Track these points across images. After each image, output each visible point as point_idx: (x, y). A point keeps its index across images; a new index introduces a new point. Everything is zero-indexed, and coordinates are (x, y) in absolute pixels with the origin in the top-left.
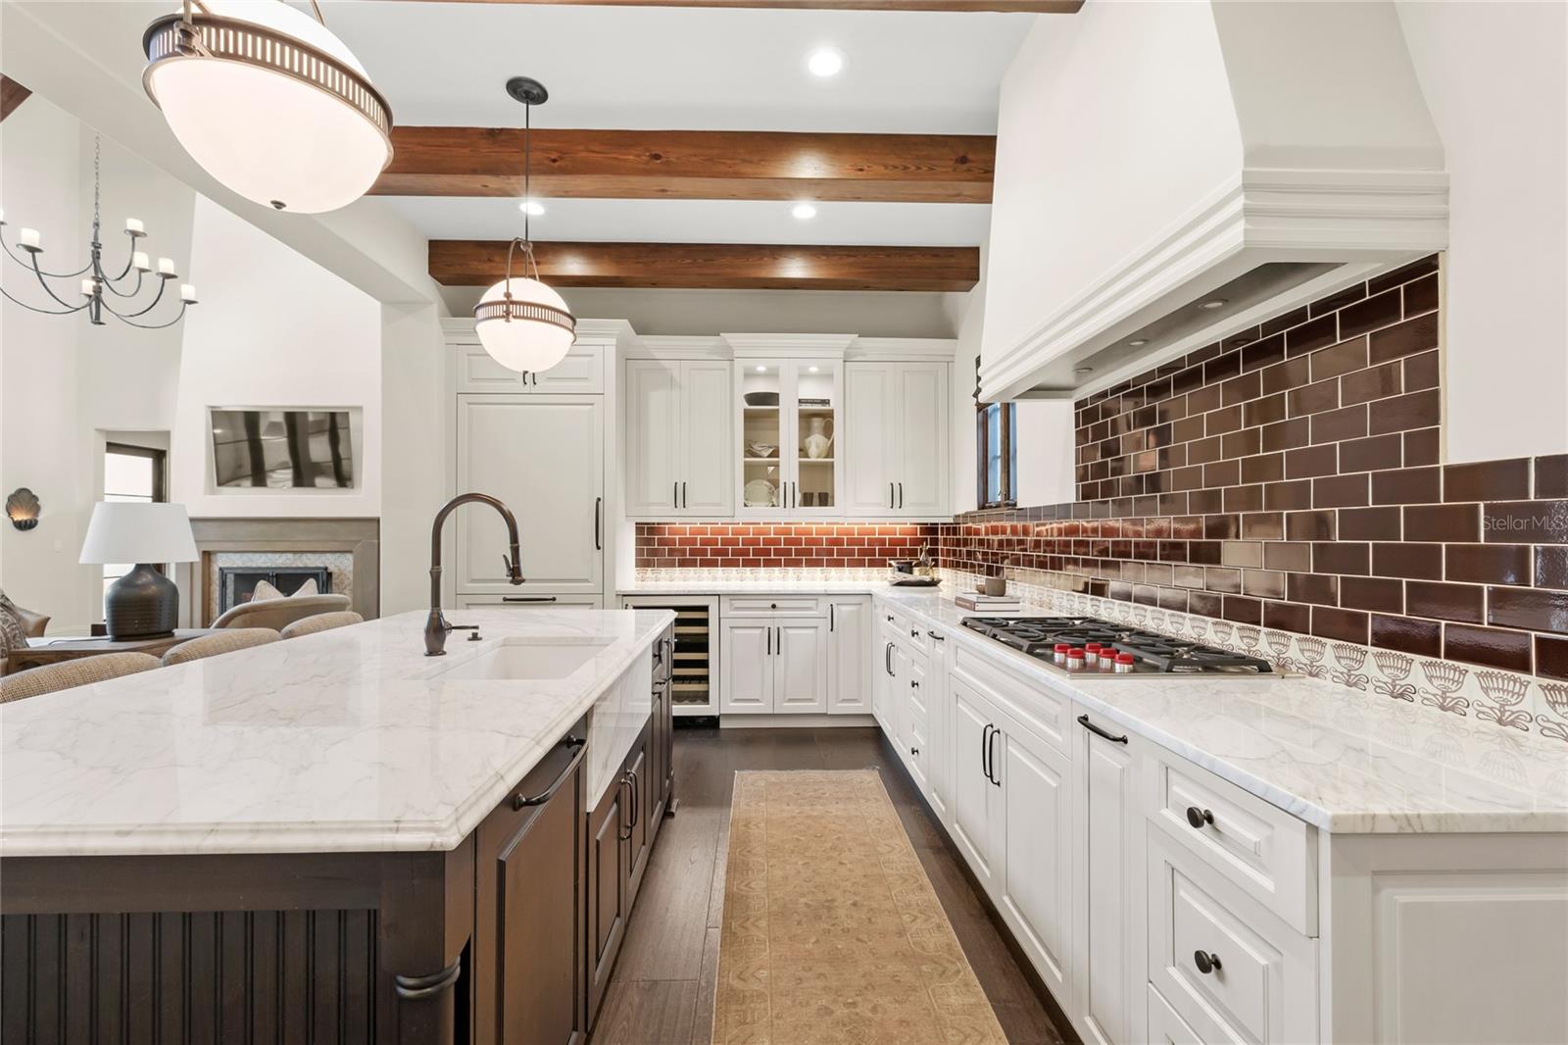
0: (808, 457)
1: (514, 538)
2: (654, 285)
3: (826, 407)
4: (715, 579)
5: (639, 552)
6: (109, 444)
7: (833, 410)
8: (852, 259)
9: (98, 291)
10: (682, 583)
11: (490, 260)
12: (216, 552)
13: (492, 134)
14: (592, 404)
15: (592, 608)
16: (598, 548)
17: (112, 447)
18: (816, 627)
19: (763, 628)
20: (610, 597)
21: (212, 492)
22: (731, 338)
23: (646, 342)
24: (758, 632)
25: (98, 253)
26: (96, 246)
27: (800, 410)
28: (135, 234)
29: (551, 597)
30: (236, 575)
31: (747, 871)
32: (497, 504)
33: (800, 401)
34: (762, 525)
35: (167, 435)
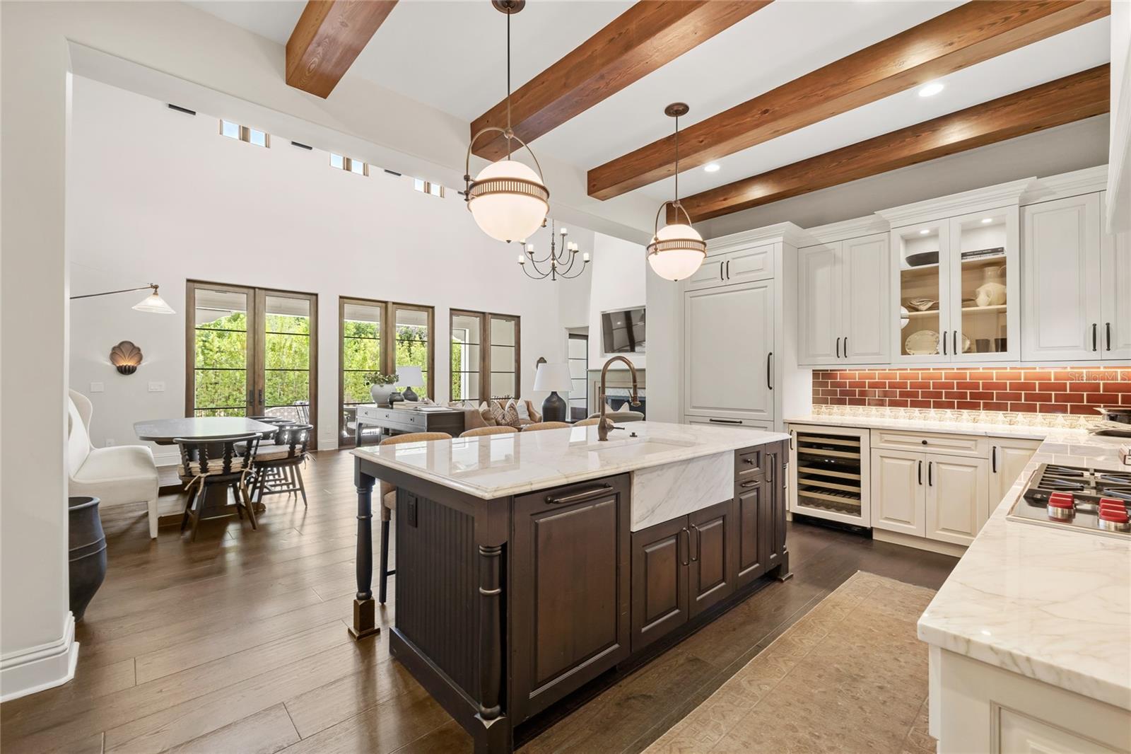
0: (977, 306)
2: (810, 190)
3: (1000, 255)
4: (883, 416)
5: (815, 392)
6: (570, 334)
7: (1005, 258)
8: (1007, 109)
9: (554, 264)
10: (852, 418)
11: (698, 206)
14: (766, 287)
15: (766, 431)
16: (771, 388)
17: (572, 336)
18: (976, 467)
19: (914, 460)
20: (779, 424)
21: (603, 356)
22: (885, 214)
23: (812, 233)
24: (909, 463)
25: (554, 247)
26: (553, 244)
27: (962, 263)
28: (564, 235)
29: (739, 420)
30: (612, 400)
31: (808, 632)
33: (964, 255)
34: (931, 371)
35: (588, 328)
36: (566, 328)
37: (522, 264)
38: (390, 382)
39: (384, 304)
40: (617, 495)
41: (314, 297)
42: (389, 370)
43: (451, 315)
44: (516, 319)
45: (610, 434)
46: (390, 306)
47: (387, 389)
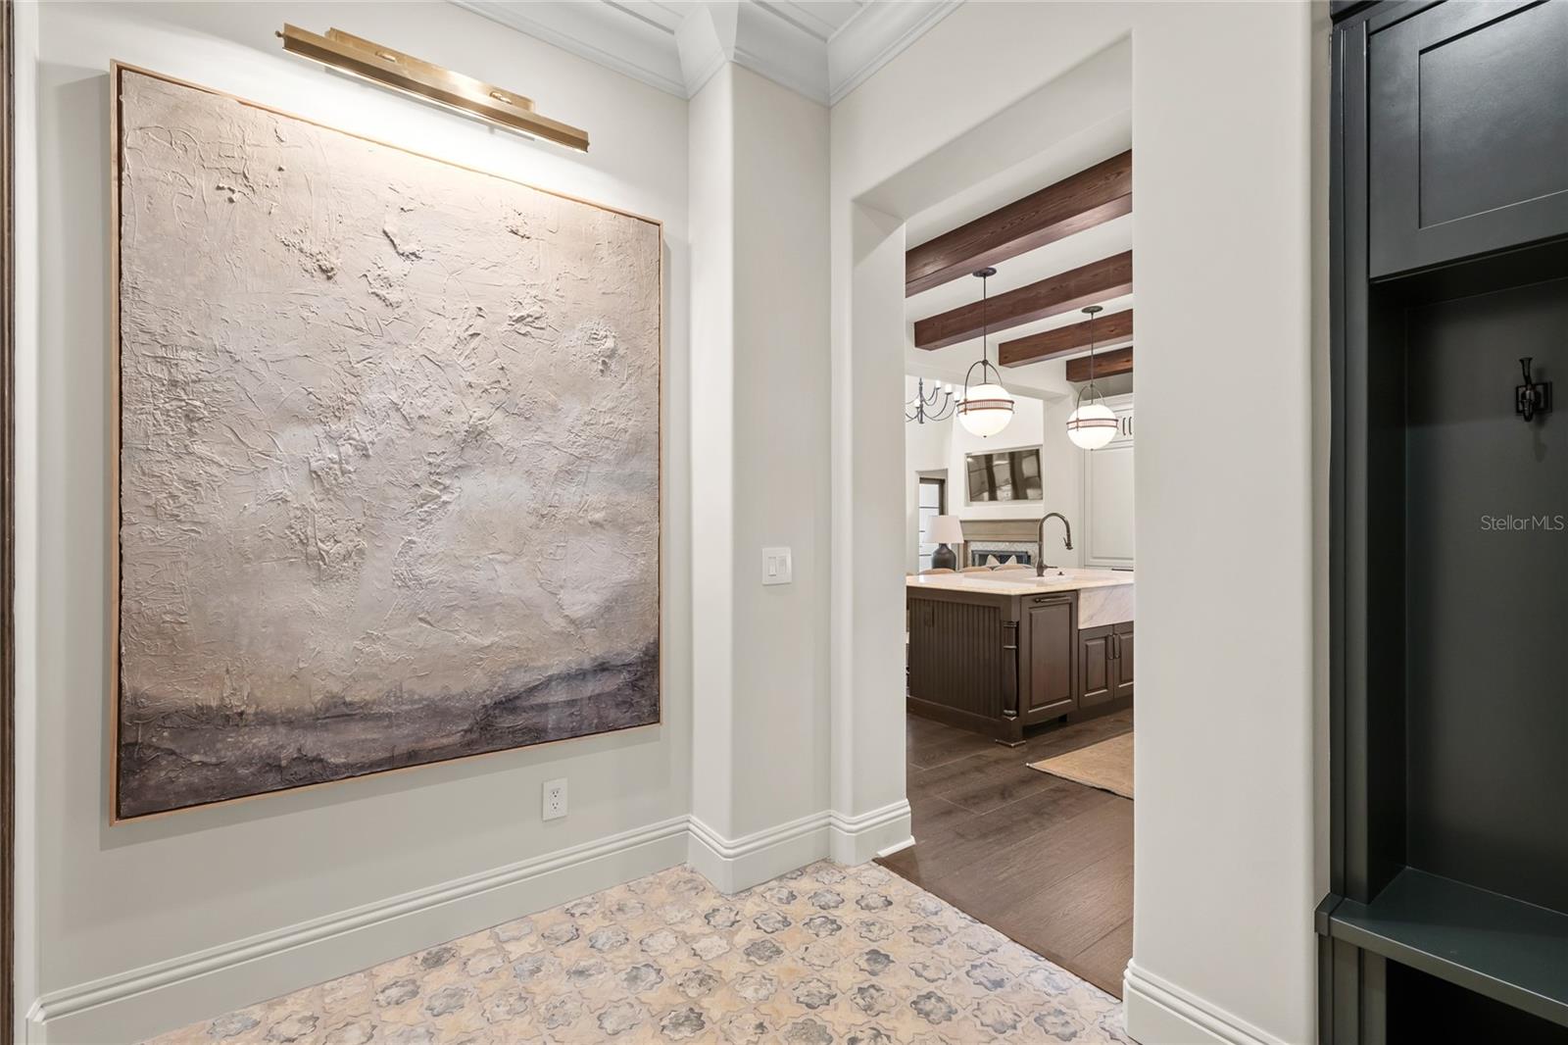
1: (1068, 531)
6: (921, 479)
9: (921, 406)
12: (971, 540)
13: (1081, 324)
17: (923, 480)
21: (967, 505)
30: (980, 555)
32: (1062, 518)
35: (945, 471)
36: (917, 472)
40: (1071, 604)
45: (1045, 572)
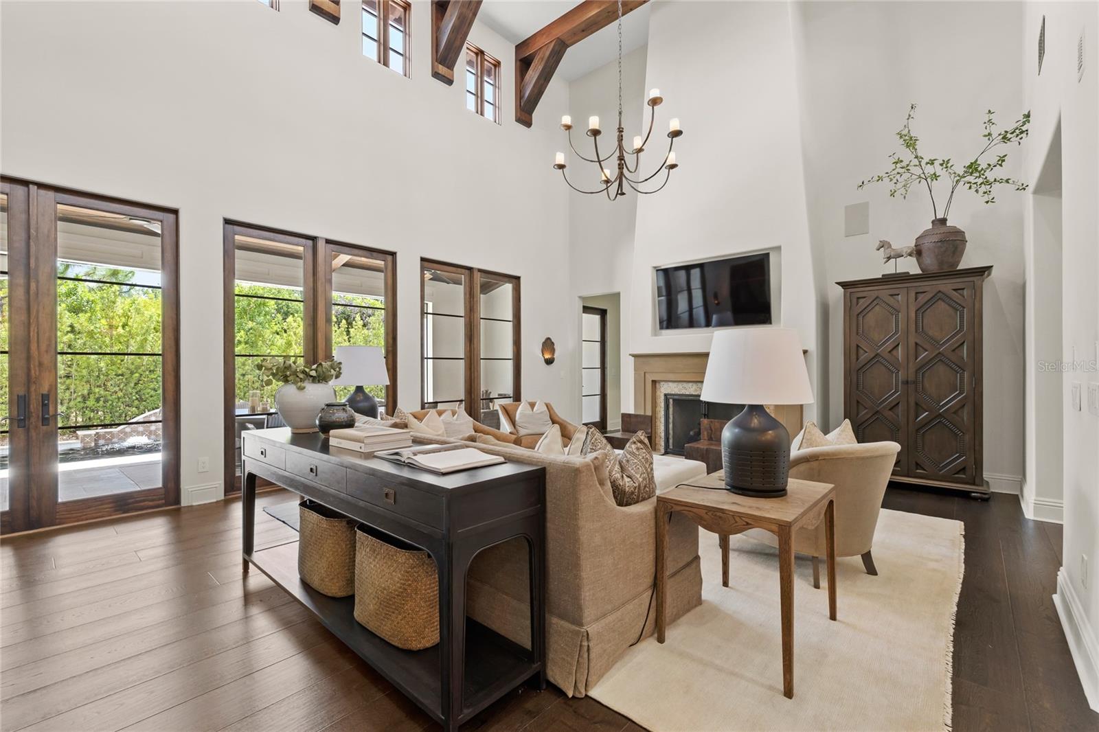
6: (584, 307)
12: (660, 381)
25: (622, 136)
26: (620, 130)
30: (676, 400)
36: (580, 297)
37: (561, 167)
38: (321, 378)
39: (310, 242)
41: (171, 217)
42: (321, 354)
43: (423, 269)
44: (514, 280)
46: (321, 245)
47: (316, 395)
